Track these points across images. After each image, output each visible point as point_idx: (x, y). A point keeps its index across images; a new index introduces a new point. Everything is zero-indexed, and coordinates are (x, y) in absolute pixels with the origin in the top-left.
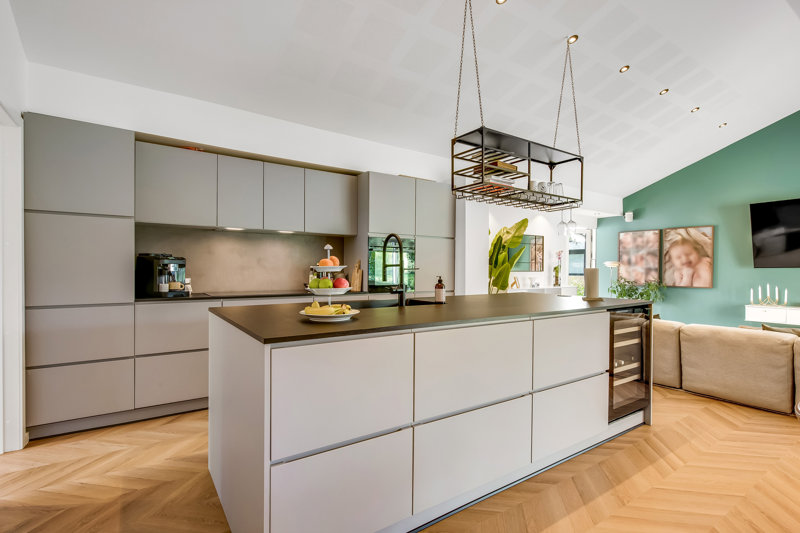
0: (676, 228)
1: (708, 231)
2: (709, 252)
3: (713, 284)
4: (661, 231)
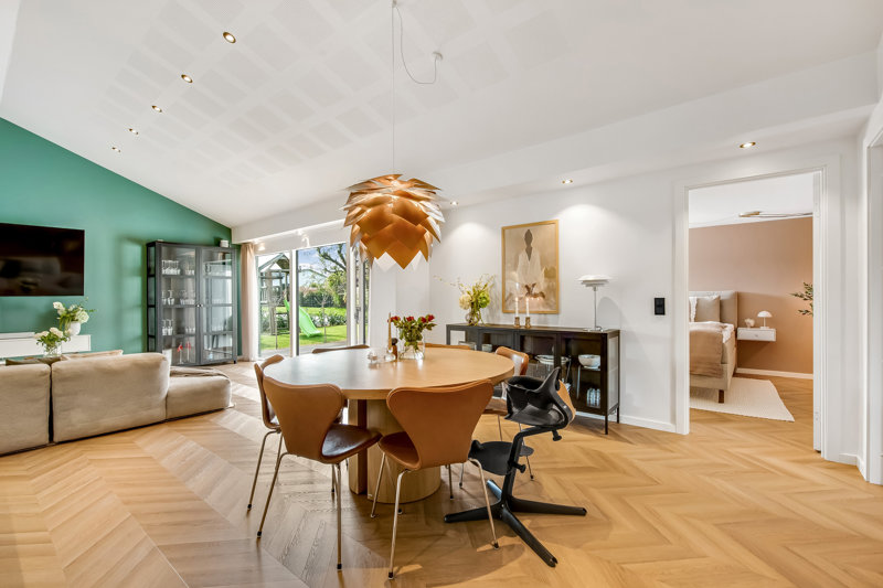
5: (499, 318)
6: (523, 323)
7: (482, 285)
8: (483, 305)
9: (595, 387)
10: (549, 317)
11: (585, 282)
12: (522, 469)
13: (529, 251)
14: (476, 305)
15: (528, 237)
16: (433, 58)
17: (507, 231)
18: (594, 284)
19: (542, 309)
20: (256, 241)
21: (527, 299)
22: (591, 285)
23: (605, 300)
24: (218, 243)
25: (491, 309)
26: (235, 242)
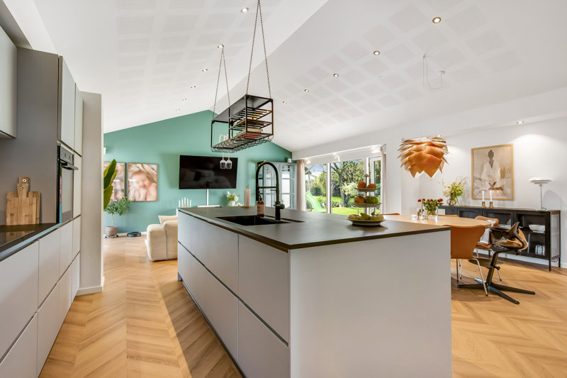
0: (136, 163)
1: (155, 167)
2: (155, 179)
3: (157, 199)
4: (126, 164)
5: (470, 203)
6: (487, 206)
7: (458, 183)
8: (459, 194)
9: (541, 244)
10: (506, 202)
11: (533, 181)
12: (498, 268)
13: (491, 164)
14: (454, 194)
15: (491, 154)
16: (439, 74)
17: (475, 151)
18: (540, 183)
19: (501, 197)
20: (306, 159)
21: (491, 191)
22: (537, 183)
23: (549, 192)
24: (286, 161)
25: (463, 197)
26: (294, 160)
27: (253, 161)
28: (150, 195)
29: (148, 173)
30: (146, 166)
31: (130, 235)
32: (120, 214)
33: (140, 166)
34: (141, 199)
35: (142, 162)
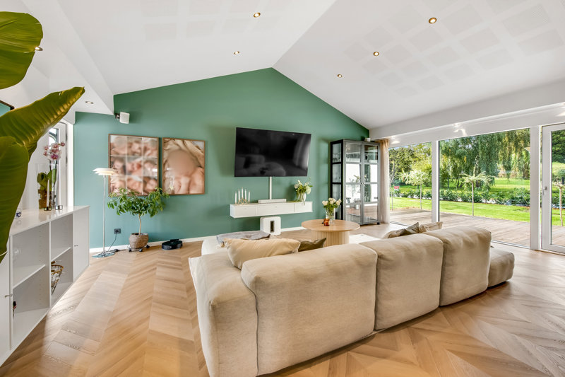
0: (174, 139)
1: (201, 144)
2: (202, 163)
3: (205, 191)
4: (160, 139)
20: (392, 137)
26: (374, 139)
27: (325, 140)
28: (195, 184)
29: (191, 153)
30: (188, 143)
31: (165, 246)
32: (152, 215)
33: (179, 142)
34: (182, 191)
35: (183, 137)
